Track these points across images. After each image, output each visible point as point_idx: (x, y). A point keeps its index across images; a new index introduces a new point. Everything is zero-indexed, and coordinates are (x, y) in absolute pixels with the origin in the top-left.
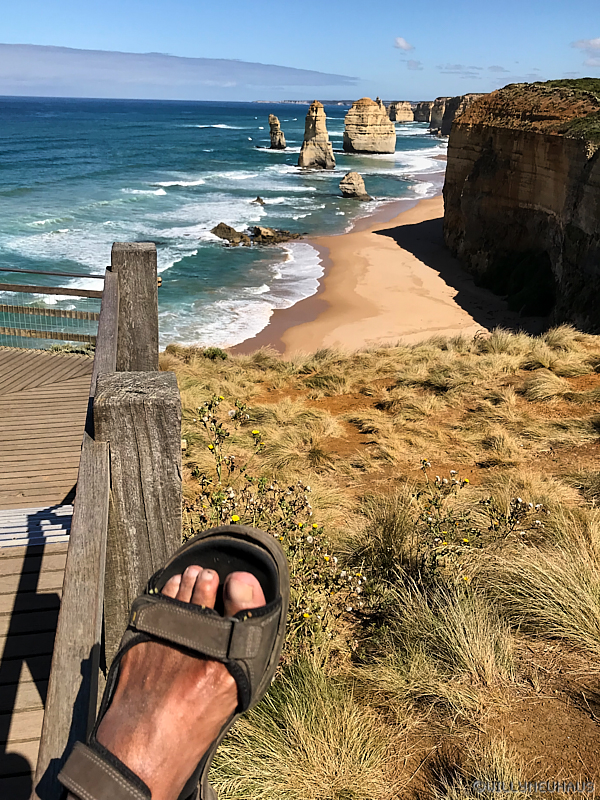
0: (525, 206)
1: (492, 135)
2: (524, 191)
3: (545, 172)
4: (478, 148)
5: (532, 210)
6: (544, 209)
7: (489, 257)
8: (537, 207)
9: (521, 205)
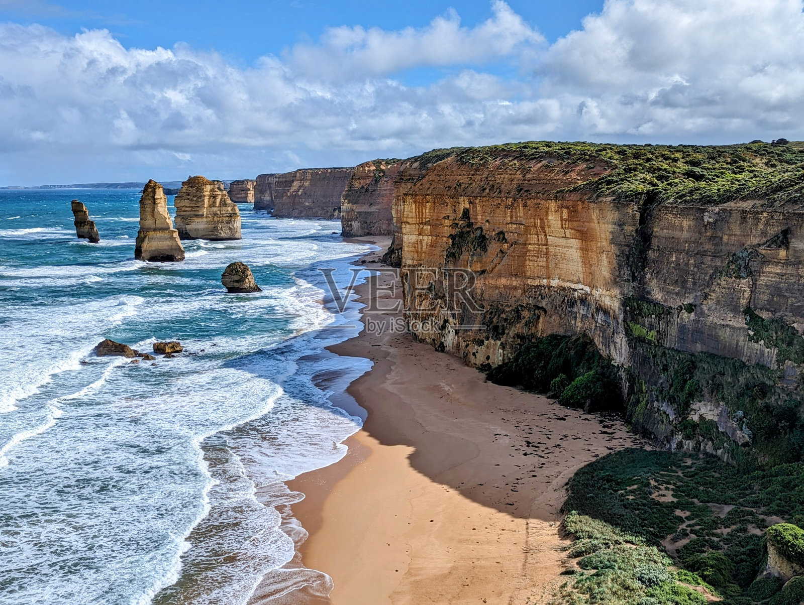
0: (537, 283)
1: (467, 206)
2: (533, 266)
3: (563, 242)
4: (447, 223)
5: (549, 287)
6: (567, 285)
7: (503, 346)
8: (555, 283)
9: (529, 281)
